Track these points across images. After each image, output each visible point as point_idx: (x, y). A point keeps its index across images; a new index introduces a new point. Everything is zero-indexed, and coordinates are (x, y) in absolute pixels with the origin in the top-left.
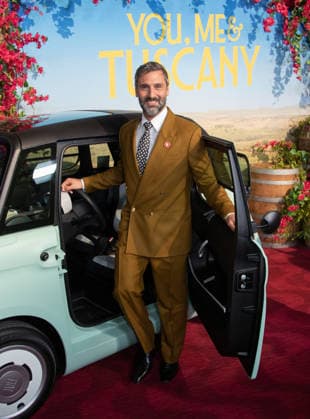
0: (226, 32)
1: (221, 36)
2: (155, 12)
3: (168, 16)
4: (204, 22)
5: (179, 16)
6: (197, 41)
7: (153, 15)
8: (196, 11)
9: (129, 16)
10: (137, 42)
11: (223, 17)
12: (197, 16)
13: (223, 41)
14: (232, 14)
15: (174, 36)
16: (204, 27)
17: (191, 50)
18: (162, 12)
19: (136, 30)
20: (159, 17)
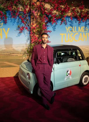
0: (85, 30)
1: (84, 31)
2: (71, 26)
3: (73, 27)
4: (81, 28)
5: (76, 27)
6: (79, 32)
7: (70, 27)
8: (79, 26)
9: (66, 27)
10: (67, 32)
11: (84, 27)
12: (79, 27)
13: (84, 32)
14: (86, 26)
15: (74, 31)
16: (80, 29)
17: (78, 34)
18: (72, 26)
19: (67, 30)
20: (72, 27)
